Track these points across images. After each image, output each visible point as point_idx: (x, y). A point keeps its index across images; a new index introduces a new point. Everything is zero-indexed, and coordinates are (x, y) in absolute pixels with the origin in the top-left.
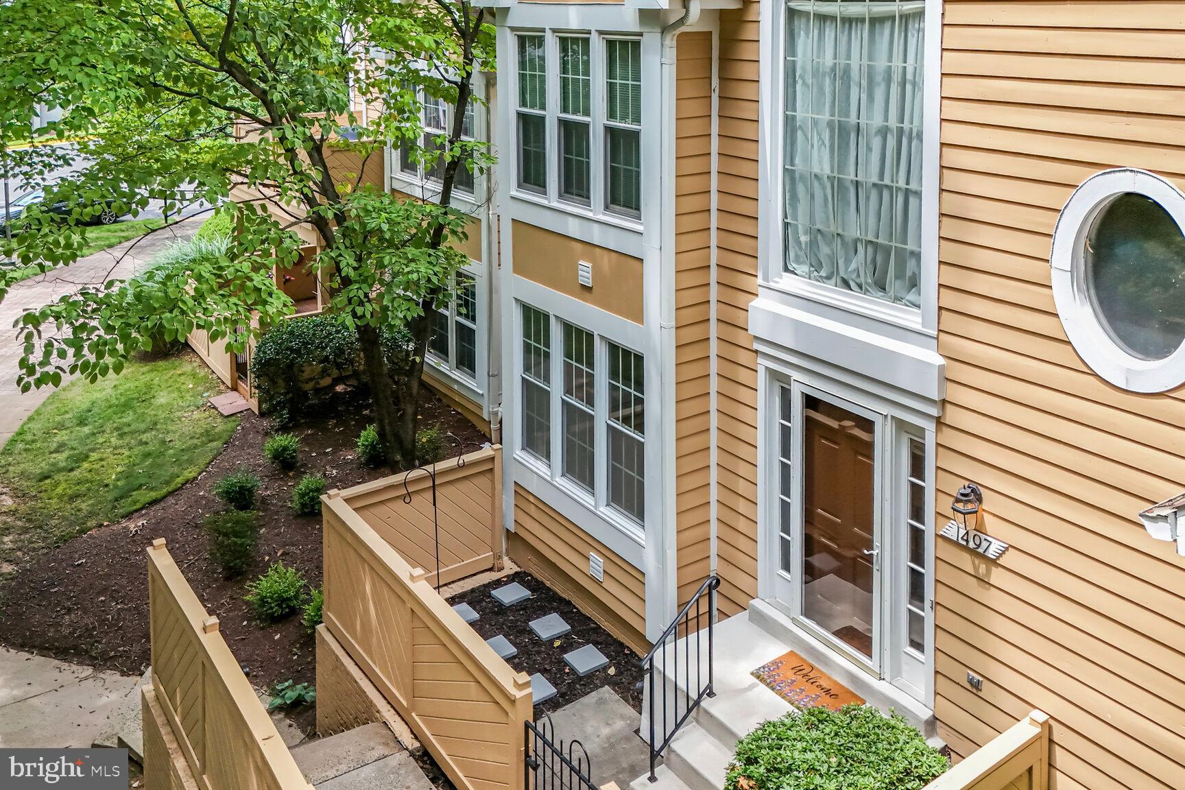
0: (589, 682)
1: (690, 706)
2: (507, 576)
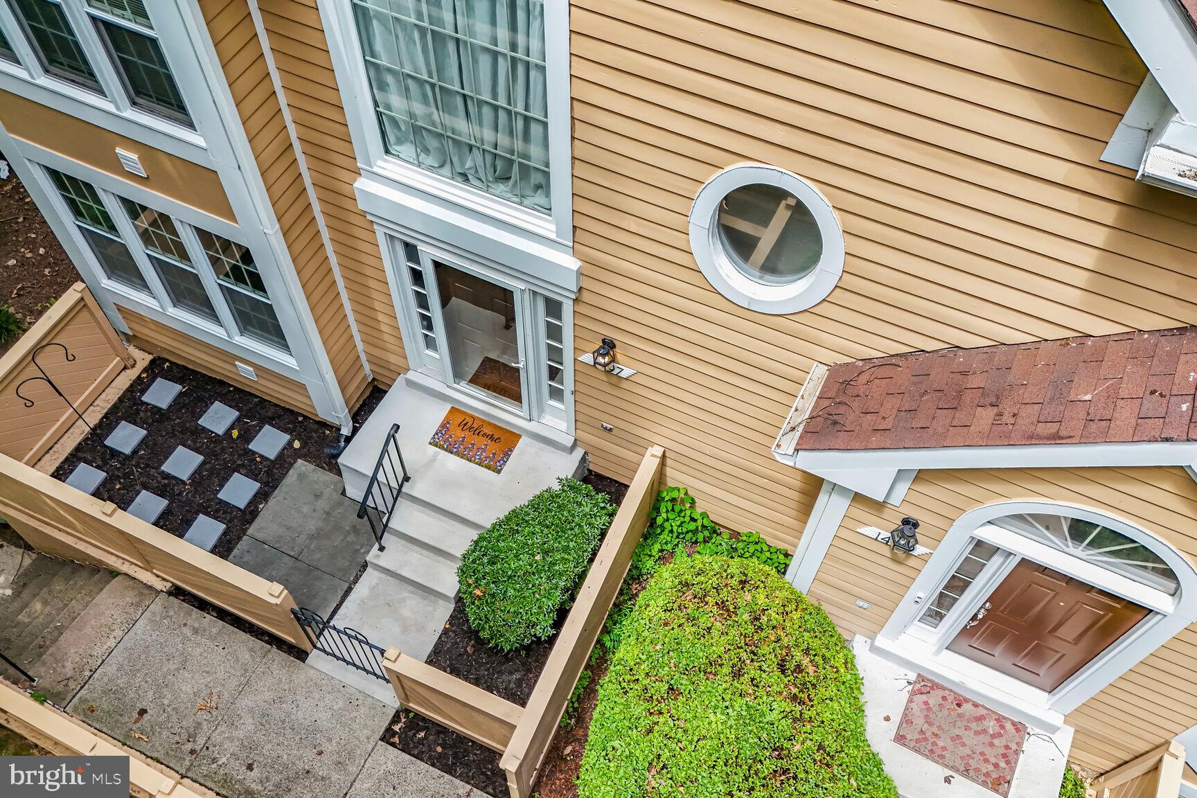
0: (283, 462)
1: (395, 496)
2: (145, 370)
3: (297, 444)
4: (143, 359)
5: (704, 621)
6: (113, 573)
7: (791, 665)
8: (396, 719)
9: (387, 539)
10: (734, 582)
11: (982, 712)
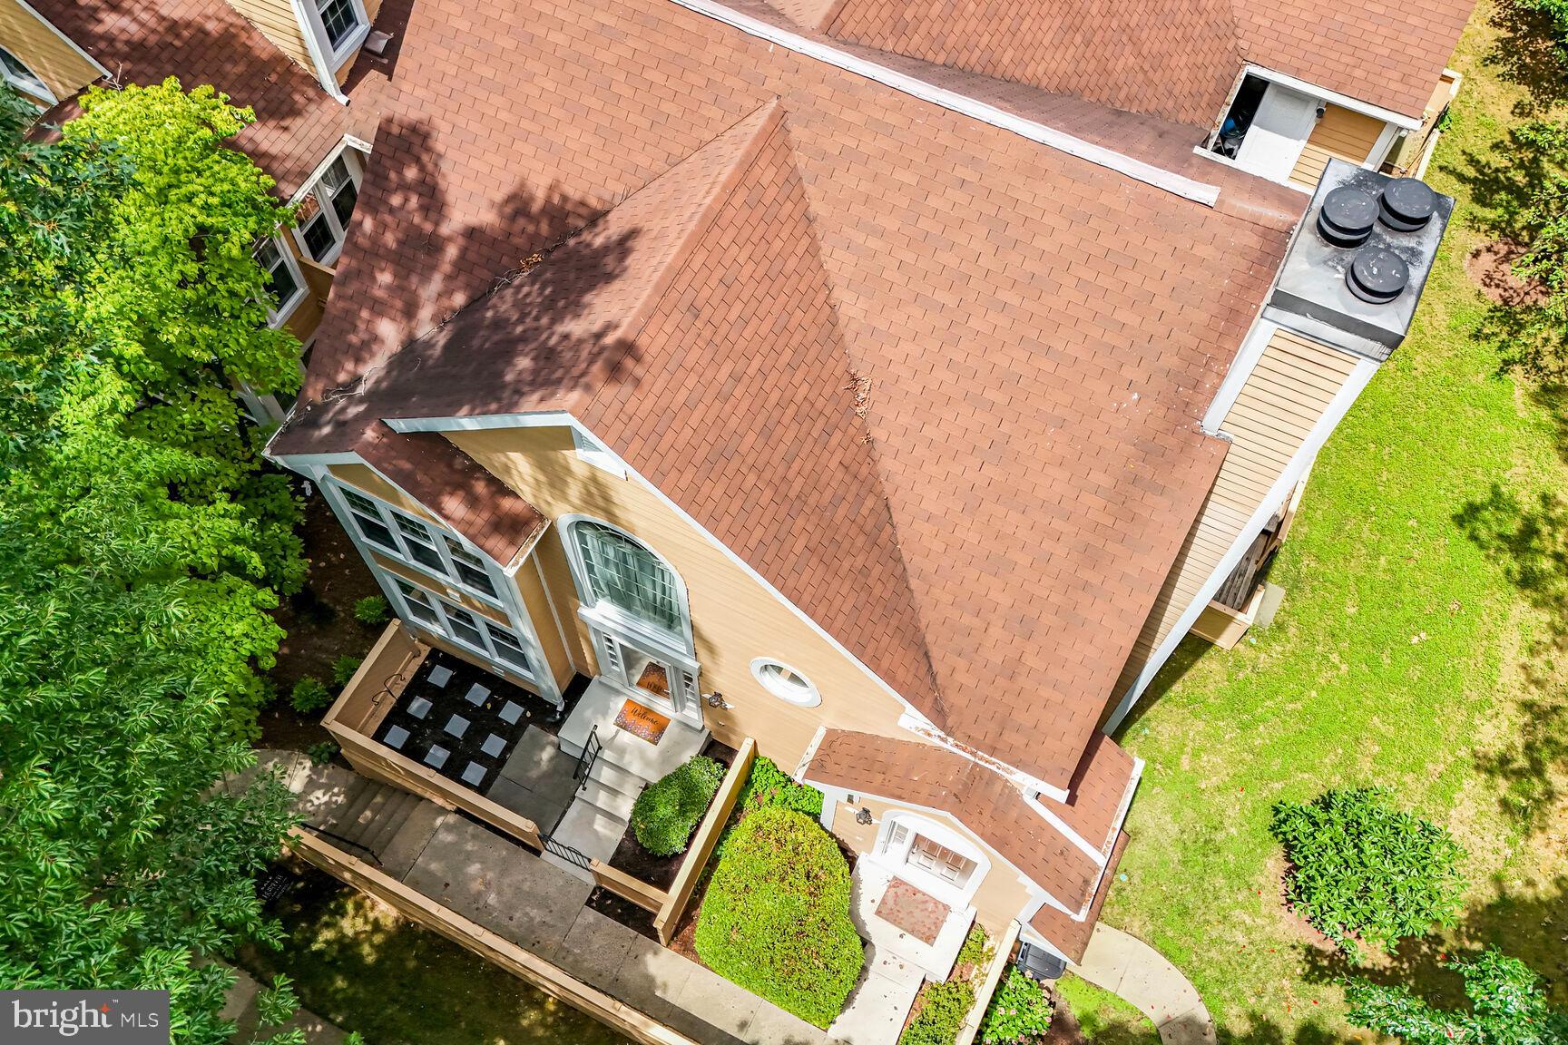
0: (521, 726)
1: (593, 759)
2: (427, 658)
3: (528, 714)
4: (426, 650)
5: (767, 850)
6: (421, 799)
7: (812, 875)
8: (594, 893)
9: (589, 784)
10: (786, 827)
11: (927, 898)
